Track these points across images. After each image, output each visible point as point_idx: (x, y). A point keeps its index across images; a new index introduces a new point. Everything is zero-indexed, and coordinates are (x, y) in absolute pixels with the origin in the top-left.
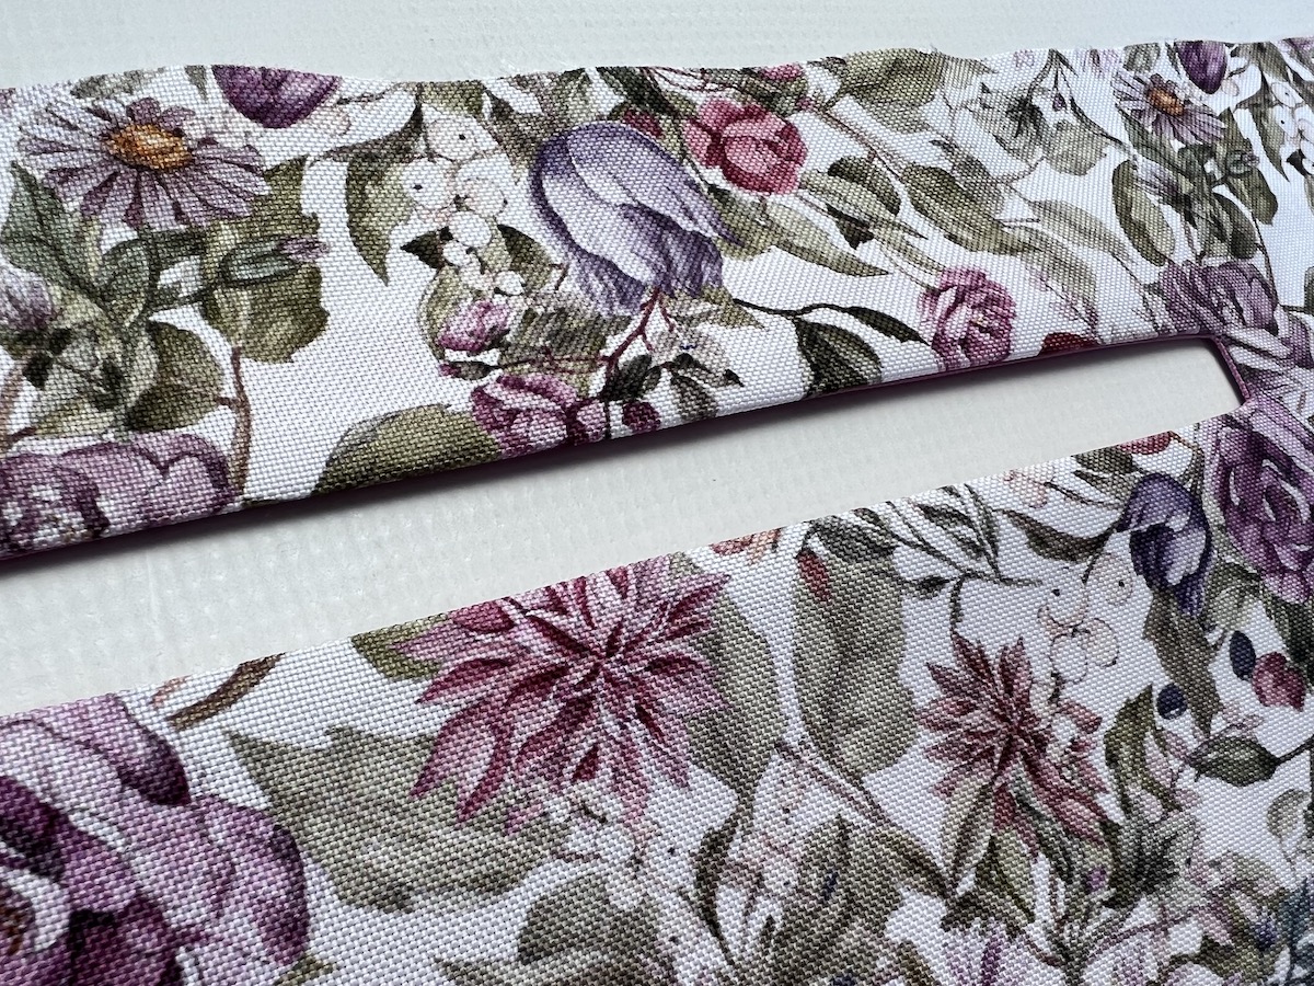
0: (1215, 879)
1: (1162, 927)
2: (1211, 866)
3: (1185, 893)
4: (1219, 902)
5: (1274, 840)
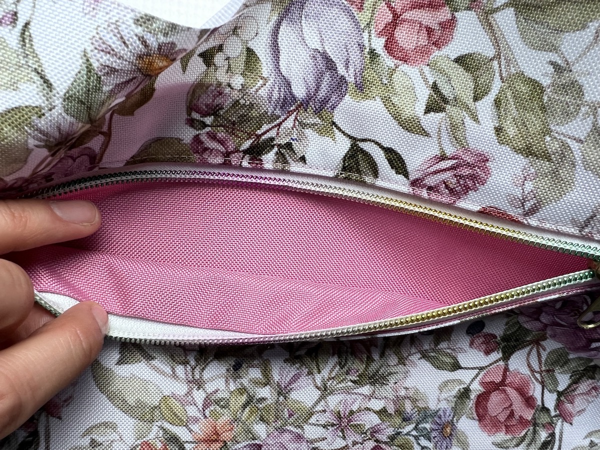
0: (403, 393)
1: (370, 397)
2: (404, 388)
3: (387, 391)
4: (398, 400)
5: (438, 392)
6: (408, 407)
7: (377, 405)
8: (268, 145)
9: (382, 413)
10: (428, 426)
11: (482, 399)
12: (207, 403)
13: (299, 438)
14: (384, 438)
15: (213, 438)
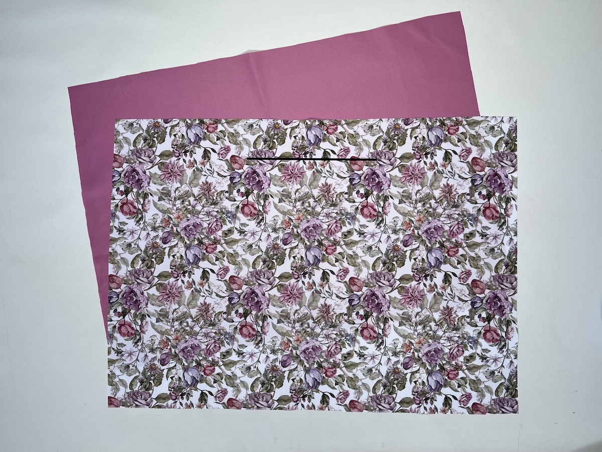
0: (341, 208)
3: (338, 208)
4: (340, 210)
5: (350, 208)
6: (343, 212)
7: (335, 211)
8: (308, 152)
9: (337, 213)
10: (349, 216)
11: (362, 210)
12: (297, 211)
13: (318, 219)
14: (338, 219)
15: (299, 219)
